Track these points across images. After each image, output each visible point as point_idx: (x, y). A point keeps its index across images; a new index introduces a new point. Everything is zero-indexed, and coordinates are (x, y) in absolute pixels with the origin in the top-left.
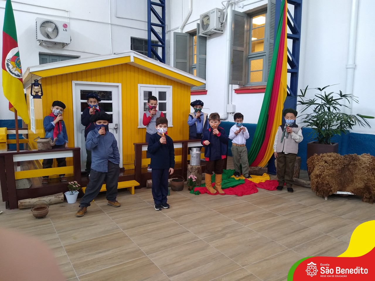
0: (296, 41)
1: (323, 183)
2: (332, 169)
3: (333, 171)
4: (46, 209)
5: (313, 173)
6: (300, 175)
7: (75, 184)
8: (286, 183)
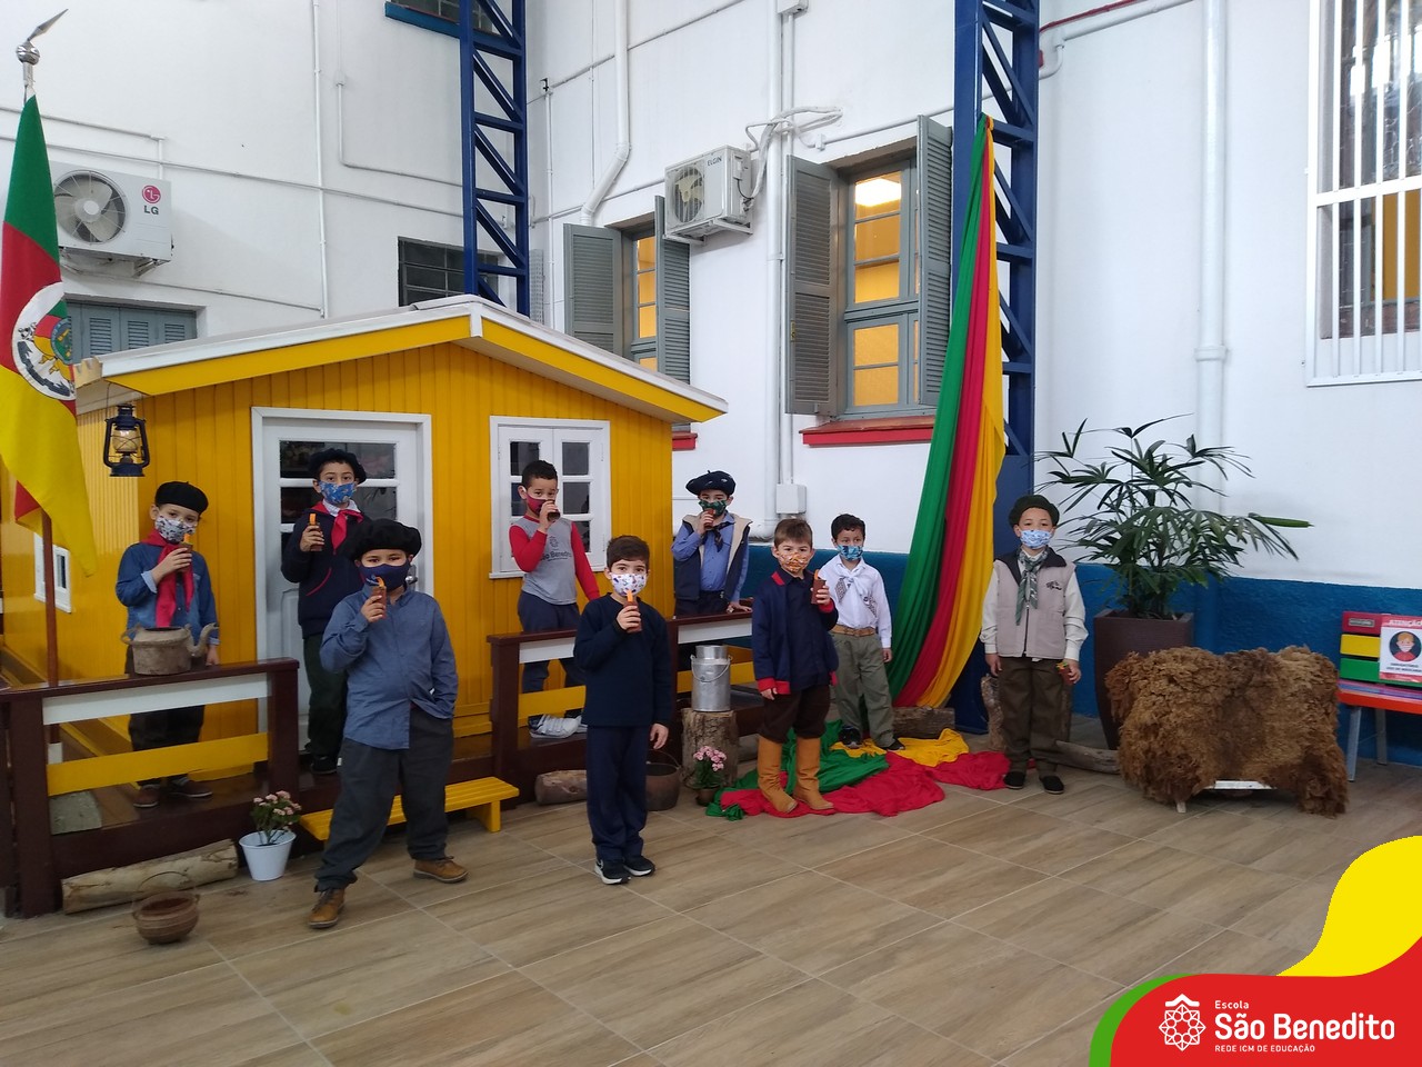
0: (1023, 268)
1: (1168, 754)
2: (1194, 702)
3: (1198, 709)
4: (190, 910)
5: (1132, 721)
6: (1072, 729)
7: (281, 805)
8: (1037, 760)
